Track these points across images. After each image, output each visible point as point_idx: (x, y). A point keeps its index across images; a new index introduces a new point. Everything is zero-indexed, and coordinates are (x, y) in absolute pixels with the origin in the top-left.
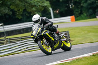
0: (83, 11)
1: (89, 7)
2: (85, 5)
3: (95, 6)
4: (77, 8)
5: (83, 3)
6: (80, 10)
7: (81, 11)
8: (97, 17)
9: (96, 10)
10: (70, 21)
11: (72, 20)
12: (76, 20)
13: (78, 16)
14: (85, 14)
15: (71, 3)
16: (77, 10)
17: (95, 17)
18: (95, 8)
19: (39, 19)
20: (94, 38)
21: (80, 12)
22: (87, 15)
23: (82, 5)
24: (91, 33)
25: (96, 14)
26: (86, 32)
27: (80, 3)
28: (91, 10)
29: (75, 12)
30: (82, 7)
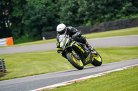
0: (25, 31)
1: (33, 24)
2: (27, 22)
3: (41, 23)
4: (16, 26)
5: (25, 20)
6: (20, 29)
7: (22, 31)
8: (44, 38)
9: (43, 30)
10: (6, 45)
11: (8, 43)
12: (15, 43)
13: (17, 38)
14: (27, 35)
15: (7, 20)
16: (15, 29)
17: (42, 39)
18: (42, 26)
19: (65, 30)
20: (39, 69)
21: (19, 32)
22: (30, 36)
23: (23, 22)
24: (35, 62)
25: (43, 34)
26: (29, 60)
27: (20, 20)
28: (35, 30)
29: (13, 33)
30: (23, 25)
